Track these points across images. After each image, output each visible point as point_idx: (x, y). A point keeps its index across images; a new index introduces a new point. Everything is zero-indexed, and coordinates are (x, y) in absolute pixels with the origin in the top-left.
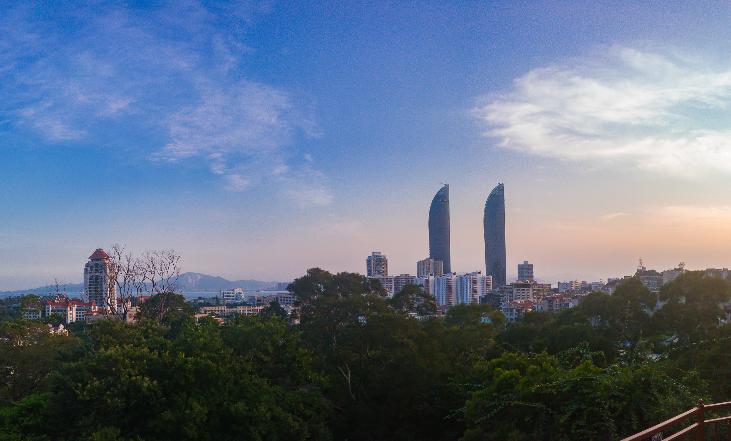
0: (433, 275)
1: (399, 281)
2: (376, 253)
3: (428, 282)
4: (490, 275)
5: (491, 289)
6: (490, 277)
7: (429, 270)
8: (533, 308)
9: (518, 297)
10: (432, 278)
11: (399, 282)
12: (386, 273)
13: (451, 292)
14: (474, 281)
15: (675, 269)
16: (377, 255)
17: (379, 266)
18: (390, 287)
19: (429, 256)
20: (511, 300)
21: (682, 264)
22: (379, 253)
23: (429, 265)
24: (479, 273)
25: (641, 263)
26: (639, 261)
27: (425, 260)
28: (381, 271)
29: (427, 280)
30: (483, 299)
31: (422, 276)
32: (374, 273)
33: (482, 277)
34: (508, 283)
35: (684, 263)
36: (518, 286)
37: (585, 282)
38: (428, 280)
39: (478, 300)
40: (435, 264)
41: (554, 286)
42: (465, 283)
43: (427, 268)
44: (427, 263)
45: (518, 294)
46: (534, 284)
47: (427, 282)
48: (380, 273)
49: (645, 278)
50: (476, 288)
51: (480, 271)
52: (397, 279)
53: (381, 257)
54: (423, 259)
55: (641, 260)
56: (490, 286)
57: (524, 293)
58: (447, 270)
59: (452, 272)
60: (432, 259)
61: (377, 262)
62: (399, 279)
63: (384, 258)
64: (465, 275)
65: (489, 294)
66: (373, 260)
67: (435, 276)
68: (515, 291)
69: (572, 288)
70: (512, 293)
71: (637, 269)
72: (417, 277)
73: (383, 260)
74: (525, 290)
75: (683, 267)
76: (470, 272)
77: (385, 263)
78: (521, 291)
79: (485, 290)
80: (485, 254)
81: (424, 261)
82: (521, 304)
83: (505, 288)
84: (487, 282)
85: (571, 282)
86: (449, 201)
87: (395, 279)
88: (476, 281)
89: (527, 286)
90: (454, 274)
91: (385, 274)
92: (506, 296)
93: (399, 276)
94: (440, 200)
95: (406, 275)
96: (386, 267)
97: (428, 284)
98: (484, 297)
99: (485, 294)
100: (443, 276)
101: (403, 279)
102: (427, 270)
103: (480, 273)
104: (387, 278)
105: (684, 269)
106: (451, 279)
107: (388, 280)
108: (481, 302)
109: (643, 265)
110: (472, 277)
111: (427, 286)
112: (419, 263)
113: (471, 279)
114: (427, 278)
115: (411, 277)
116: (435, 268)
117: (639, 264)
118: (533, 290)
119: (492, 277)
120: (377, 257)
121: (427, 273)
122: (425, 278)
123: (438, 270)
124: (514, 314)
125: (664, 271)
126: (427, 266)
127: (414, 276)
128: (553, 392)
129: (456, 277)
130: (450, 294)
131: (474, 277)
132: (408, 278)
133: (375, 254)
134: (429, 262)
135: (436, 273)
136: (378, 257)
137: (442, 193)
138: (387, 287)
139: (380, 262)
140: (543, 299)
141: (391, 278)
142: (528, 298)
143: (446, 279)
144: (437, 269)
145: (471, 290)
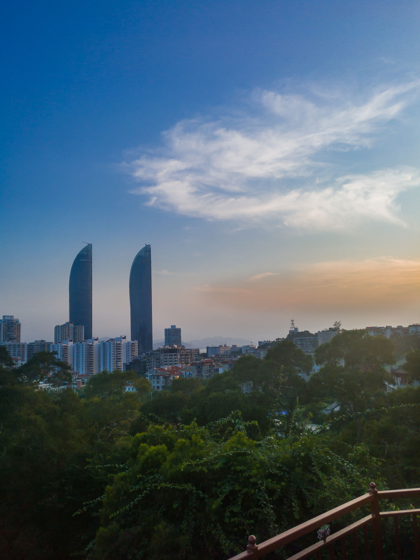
0: (72, 341)
1: (34, 347)
2: (8, 316)
3: (67, 349)
4: (135, 340)
5: (136, 355)
6: (136, 342)
7: (68, 335)
8: (181, 375)
9: (165, 363)
10: (71, 344)
11: (33, 349)
12: (18, 339)
13: (93, 359)
14: (118, 347)
15: (330, 329)
16: (8, 318)
17: (10, 331)
18: (22, 355)
19: (68, 320)
20: (158, 367)
21: (338, 324)
22: (12, 317)
23: (68, 330)
24: (123, 338)
25: (293, 324)
26: (291, 322)
27: (64, 325)
28: (12, 337)
29: (65, 346)
30: (128, 367)
31: (60, 343)
32: (3, 340)
33: (127, 342)
34: (155, 348)
35: (340, 323)
36: (165, 351)
37: (235, 345)
38: (67, 346)
39: (122, 367)
40: (75, 328)
41: (203, 351)
42: (108, 349)
43: (66, 333)
44: (66, 328)
45: (165, 360)
46: (182, 349)
47: (65, 349)
48: (11, 339)
49: (299, 339)
50: (120, 354)
51: (125, 336)
52: (31, 346)
53: (13, 321)
54: (61, 324)
55: (292, 321)
56: (135, 352)
57: (171, 358)
58: (88, 335)
59: (93, 338)
60: (72, 323)
61: (8, 326)
62: (34, 345)
63: (17, 322)
64: (108, 341)
65: (134, 360)
66: (4, 325)
67: (75, 341)
68: (162, 357)
69: (222, 352)
70: (159, 359)
71: (290, 331)
72: (54, 344)
73: (16, 325)
74: (172, 355)
75: (339, 327)
76: (114, 337)
77: (17, 328)
78: (168, 357)
79: (130, 356)
80: (131, 318)
81: (62, 326)
82: (168, 371)
83: (151, 354)
84: (132, 348)
85: (221, 346)
86: (92, 261)
87: (28, 346)
88: (120, 347)
89: (174, 351)
90: (97, 340)
91: (17, 341)
92: (153, 362)
93: (34, 342)
94: (83, 260)
95: (42, 341)
96: (18, 333)
97: (67, 351)
98: (128, 364)
99: (130, 361)
100: (83, 341)
101: (38, 345)
102: (66, 335)
103: (125, 338)
104: (19, 345)
105: (341, 328)
106: (92, 345)
107: (20, 347)
108: (125, 369)
109: (295, 326)
110: (115, 342)
111: (65, 353)
112: (57, 328)
113: (114, 344)
114: (66, 345)
115: (48, 343)
116: (75, 333)
117: (291, 326)
118: (181, 355)
119: (137, 342)
120: (8, 321)
121: (66, 339)
122: (63, 345)
123: (79, 335)
124: (161, 382)
125: (318, 332)
126: (66, 332)
127: (51, 343)
128: (204, 471)
129: (99, 342)
130: (91, 362)
131: (119, 342)
132: (44, 345)
133: (6, 318)
134: (68, 326)
135: (76, 339)
136: (10, 321)
137: (85, 253)
138: (18, 355)
139: (12, 327)
140: (192, 365)
141: (24, 345)
142: (176, 364)
143: (87, 346)
144: (77, 334)
145: (114, 357)
